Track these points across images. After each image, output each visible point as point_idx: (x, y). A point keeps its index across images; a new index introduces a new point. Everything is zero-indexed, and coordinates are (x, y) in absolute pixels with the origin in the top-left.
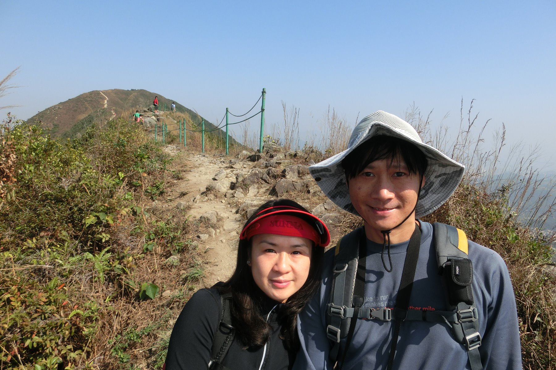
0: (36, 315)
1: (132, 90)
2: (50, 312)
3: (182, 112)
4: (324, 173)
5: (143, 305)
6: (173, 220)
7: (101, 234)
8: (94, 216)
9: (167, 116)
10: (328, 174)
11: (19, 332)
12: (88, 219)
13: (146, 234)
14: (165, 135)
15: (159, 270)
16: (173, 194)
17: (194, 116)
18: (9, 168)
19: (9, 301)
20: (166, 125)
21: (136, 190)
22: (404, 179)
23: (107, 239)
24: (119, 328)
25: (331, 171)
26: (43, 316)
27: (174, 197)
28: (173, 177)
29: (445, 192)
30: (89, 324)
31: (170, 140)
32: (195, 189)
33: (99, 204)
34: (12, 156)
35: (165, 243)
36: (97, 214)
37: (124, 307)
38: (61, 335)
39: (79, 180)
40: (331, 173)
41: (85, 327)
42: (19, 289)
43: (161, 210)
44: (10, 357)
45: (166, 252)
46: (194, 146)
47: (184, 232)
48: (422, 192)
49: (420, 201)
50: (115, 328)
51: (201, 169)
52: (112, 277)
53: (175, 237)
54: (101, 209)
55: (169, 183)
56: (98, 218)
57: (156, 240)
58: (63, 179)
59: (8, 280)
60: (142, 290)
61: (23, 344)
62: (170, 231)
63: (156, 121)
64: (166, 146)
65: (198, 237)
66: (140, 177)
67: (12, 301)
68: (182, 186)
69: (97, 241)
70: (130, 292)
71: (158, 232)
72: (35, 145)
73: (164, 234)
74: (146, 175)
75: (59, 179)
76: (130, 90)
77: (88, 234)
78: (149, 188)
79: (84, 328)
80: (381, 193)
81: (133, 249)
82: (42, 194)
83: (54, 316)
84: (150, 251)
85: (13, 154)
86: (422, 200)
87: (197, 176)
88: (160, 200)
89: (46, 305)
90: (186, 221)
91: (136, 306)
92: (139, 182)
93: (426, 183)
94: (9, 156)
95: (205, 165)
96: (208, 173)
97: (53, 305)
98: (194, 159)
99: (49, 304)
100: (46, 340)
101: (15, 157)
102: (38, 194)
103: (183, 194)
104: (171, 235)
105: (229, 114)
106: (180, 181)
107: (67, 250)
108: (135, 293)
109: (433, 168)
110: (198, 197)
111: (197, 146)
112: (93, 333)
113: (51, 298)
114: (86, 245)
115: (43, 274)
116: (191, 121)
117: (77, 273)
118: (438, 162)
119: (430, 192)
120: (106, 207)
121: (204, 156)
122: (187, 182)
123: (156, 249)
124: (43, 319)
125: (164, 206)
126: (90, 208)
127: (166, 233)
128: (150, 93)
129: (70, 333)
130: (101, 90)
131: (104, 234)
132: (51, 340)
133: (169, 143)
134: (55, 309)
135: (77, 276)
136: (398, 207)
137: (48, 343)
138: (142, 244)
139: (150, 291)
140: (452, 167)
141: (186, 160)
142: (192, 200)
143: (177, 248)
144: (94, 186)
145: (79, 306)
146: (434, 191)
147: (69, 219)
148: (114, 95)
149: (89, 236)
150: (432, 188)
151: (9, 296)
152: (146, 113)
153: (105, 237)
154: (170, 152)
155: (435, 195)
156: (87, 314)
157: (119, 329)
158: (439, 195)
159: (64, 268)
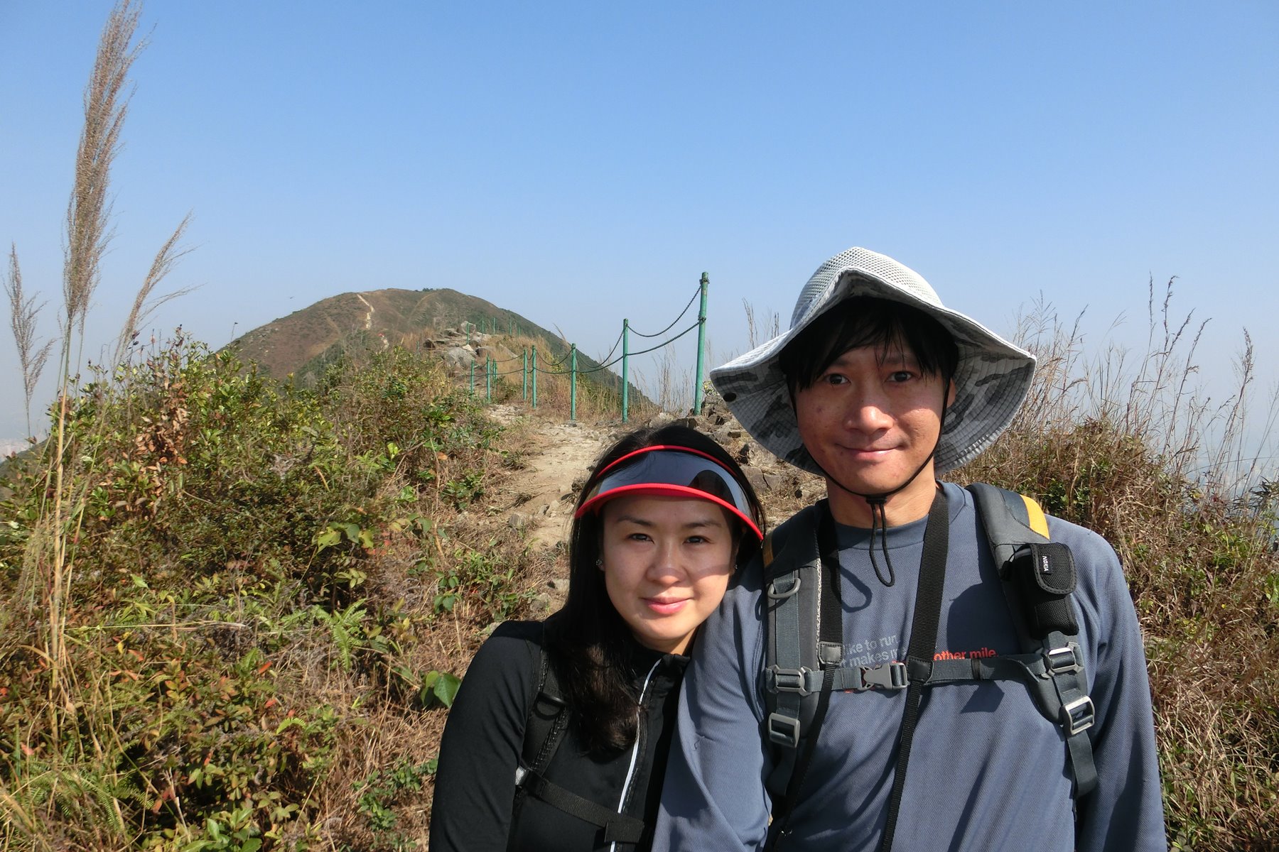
0: (214, 720)
1: (426, 290)
2: (240, 718)
3: (529, 336)
4: (742, 383)
5: (428, 718)
6: (499, 551)
7: (348, 572)
8: (335, 530)
9: (498, 343)
10: (750, 385)
11: (180, 753)
12: (323, 535)
13: (441, 576)
14: (491, 386)
15: (464, 652)
16: (501, 499)
17: (556, 344)
18: (174, 436)
19: (163, 687)
20: (494, 365)
21: (425, 489)
22: (912, 387)
23: (360, 581)
24: (377, 765)
25: (756, 379)
26: (227, 724)
27: (502, 506)
28: (504, 465)
29: (998, 416)
30: (317, 750)
31: (502, 394)
32: (548, 488)
33: (347, 506)
34: (181, 412)
35: (481, 598)
36: (342, 526)
37: (389, 722)
38: (260, 766)
39: (309, 458)
40: (757, 383)
41: (307, 753)
42: (184, 667)
43: (474, 530)
44: (159, 803)
45: (481, 615)
46: (553, 407)
47: (520, 574)
48: (951, 418)
49: (946, 437)
50: (368, 764)
51: (564, 449)
52: (366, 662)
53: (501, 584)
54: (350, 516)
55: (493, 475)
56: (344, 536)
57: (460, 591)
58: (277, 457)
59: (164, 647)
60: (427, 686)
61: (185, 778)
62: (491, 571)
63: (474, 356)
64: (494, 407)
65: (552, 585)
66: (434, 463)
67: (169, 689)
68: (522, 483)
69: (338, 584)
70: (402, 692)
71: (466, 575)
72: (225, 390)
73: (479, 578)
74: (445, 457)
75: (269, 458)
76: (420, 289)
77: (321, 570)
78: (451, 484)
79: (306, 756)
80: (865, 417)
81: (412, 605)
82: (234, 487)
83: (248, 727)
84: (449, 613)
85: (182, 410)
86: (951, 434)
87: (554, 463)
88: (474, 511)
89: (233, 703)
90: (525, 551)
91: (413, 719)
92: (431, 471)
93: (958, 397)
94: (175, 413)
95: (573, 441)
96: (579, 458)
97: (246, 705)
98: (552, 431)
99: (240, 703)
100: (231, 772)
101: (185, 414)
102: (227, 486)
103: (523, 500)
104: (494, 579)
105: (629, 332)
106: (517, 472)
107: (278, 597)
108: (412, 694)
109: (971, 364)
110: (555, 504)
111: (560, 407)
112: (324, 769)
113: (244, 689)
114: (317, 592)
115: (230, 645)
116: (550, 356)
117: (296, 645)
118: (979, 350)
119: (967, 416)
120: (361, 513)
121: (575, 426)
122: (533, 475)
123: (459, 608)
124: (226, 730)
125: (481, 523)
126: (329, 514)
127: (483, 575)
128: (464, 296)
129: (279, 763)
130: (361, 291)
131: (353, 572)
132: (239, 776)
133: (501, 402)
134: (251, 714)
135: (297, 652)
136: (901, 446)
137: (234, 779)
138: (432, 597)
139: (444, 688)
140: (1009, 361)
141: (535, 433)
142: (541, 511)
143: (506, 606)
144: (337, 473)
145: (297, 711)
146: (975, 415)
147: (286, 537)
148: (387, 302)
149: (324, 574)
150: (971, 409)
151: (165, 677)
152: (453, 338)
153: (356, 577)
154: (501, 418)
155: (977, 423)
156: (313, 727)
157: (377, 767)
158: (986, 422)
159: (271, 633)
